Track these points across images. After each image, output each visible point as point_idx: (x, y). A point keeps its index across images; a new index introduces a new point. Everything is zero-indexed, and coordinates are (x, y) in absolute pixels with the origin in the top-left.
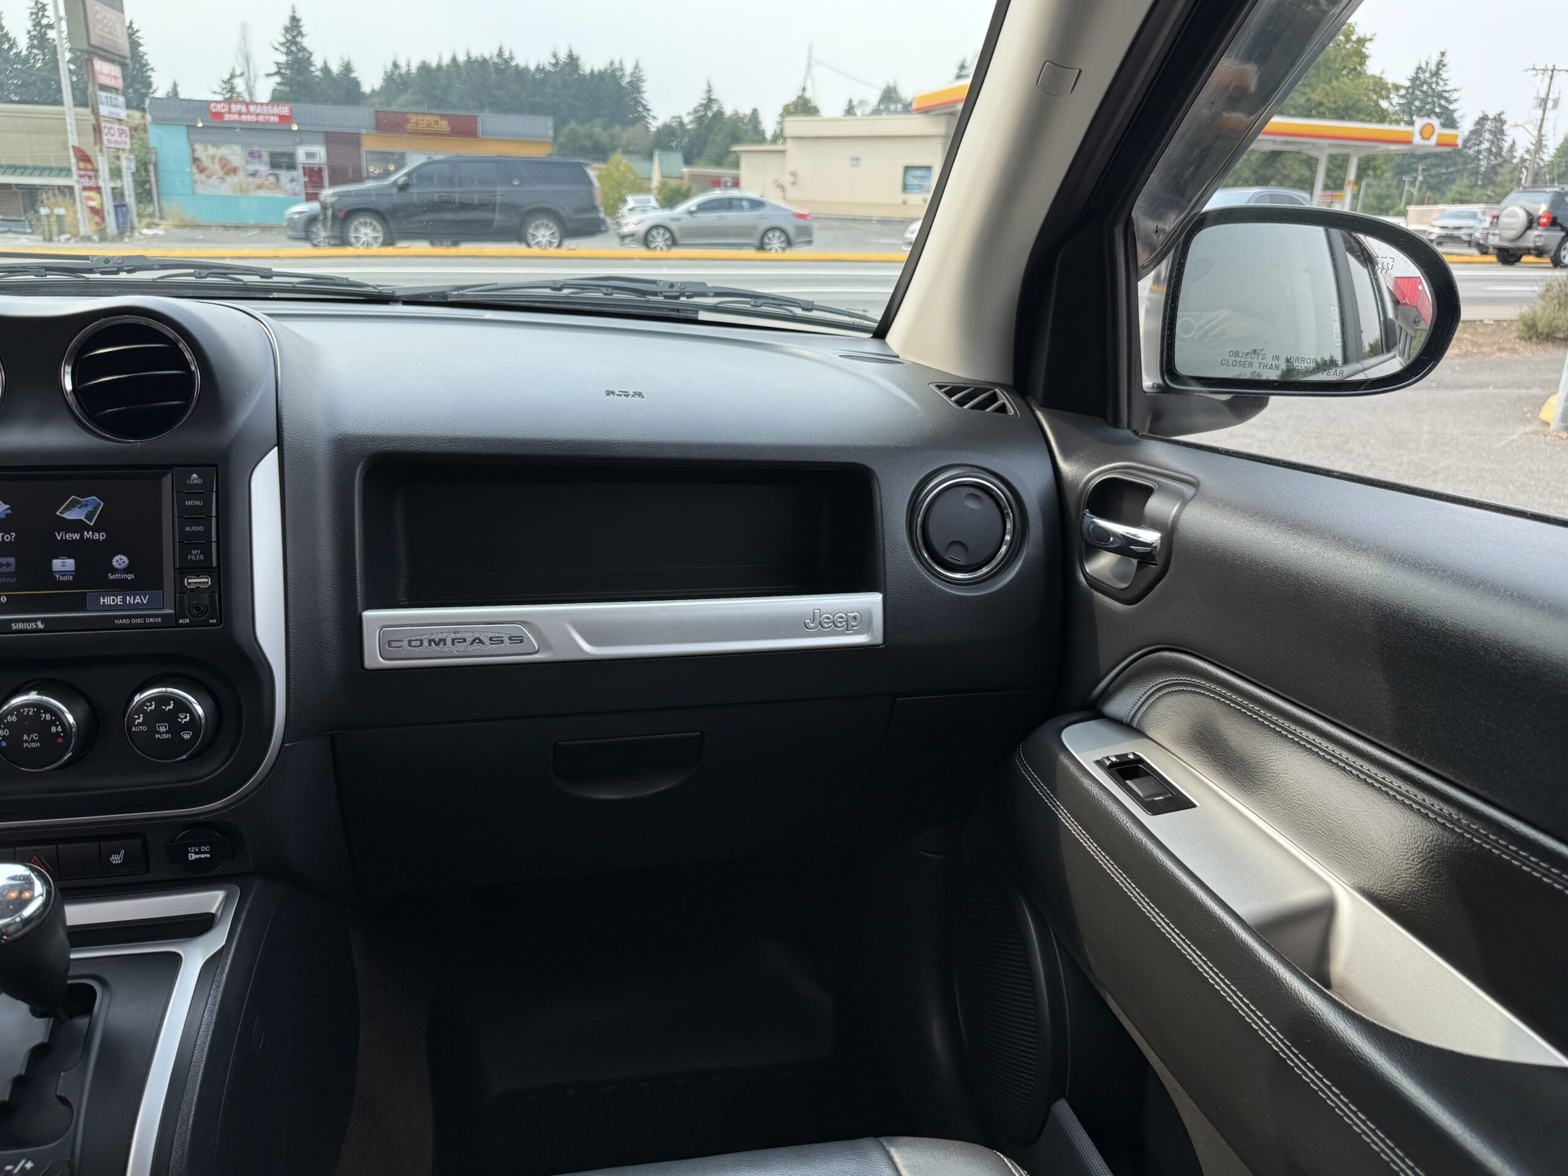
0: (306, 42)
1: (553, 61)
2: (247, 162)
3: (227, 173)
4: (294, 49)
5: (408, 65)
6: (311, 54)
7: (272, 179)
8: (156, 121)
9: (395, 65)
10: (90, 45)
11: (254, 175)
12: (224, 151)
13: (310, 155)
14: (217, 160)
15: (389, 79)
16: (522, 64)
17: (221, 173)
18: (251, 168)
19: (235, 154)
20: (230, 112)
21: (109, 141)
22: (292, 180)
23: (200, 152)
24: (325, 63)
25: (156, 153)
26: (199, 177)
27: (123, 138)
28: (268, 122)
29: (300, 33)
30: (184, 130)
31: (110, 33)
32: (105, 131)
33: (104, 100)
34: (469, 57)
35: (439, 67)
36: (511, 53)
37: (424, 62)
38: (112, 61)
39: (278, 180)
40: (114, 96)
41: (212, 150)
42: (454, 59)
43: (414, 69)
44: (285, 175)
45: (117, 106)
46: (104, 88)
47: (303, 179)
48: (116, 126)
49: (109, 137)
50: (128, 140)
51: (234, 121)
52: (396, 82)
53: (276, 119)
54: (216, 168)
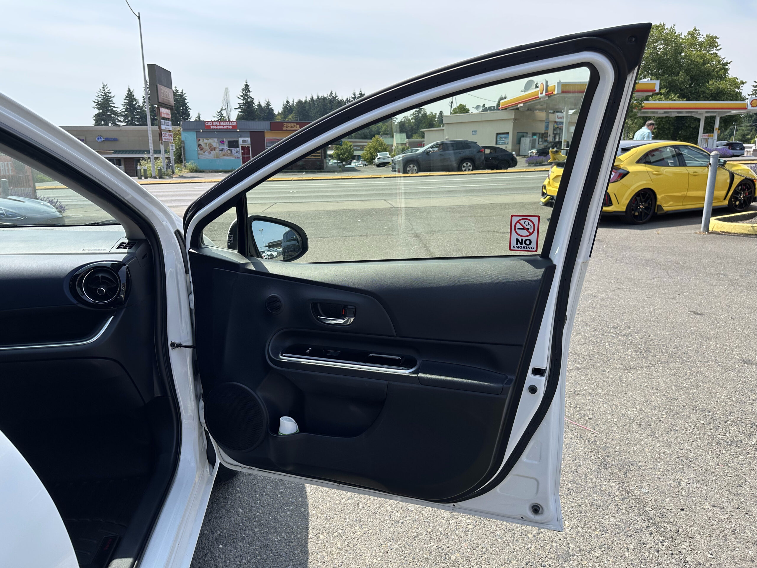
0: (251, 95)
1: (354, 96)
2: (219, 145)
3: (211, 150)
4: (246, 97)
5: (293, 102)
6: (253, 99)
7: (229, 152)
8: (184, 130)
9: (288, 102)
10: (158, 102)
11: (222, 150)
12: (210, 141)
13: (244, 141)
14: (208, 144)
15: (285, 108)
16: (340, 99)
17: (209, 150)
18: (221, 147)
19: (214, 142)
20: (213, 125)
21: (165, 139)
22: (237, 152)
23: (201, 142)
24: (259, 102)
25: (184, 143)
26: (200, 152)
27: (170, 138)
28: (228, 129)
29: (249, 91)
30: (195, 133)
31: (167, 97)
32: (164, 135)
33: (163, 123)
34: (318, 97)
35: (306, 102)
36: (336, 94)
37: (300, 100)
38: (167, 108)
39: (231, 152)
40: (167, 121)
41: (206, 141)
42: (312, 98)
43: (295, 104)
44: (234, 150)
45: (168, 125)
46: (164, 119)
47: (241, 151)
48: (168, 133)
49: (165, 138)
50: (172, 138)
51: (214, 129)
52: (288, 109)
53: (231, 127)
54: (207, 148)
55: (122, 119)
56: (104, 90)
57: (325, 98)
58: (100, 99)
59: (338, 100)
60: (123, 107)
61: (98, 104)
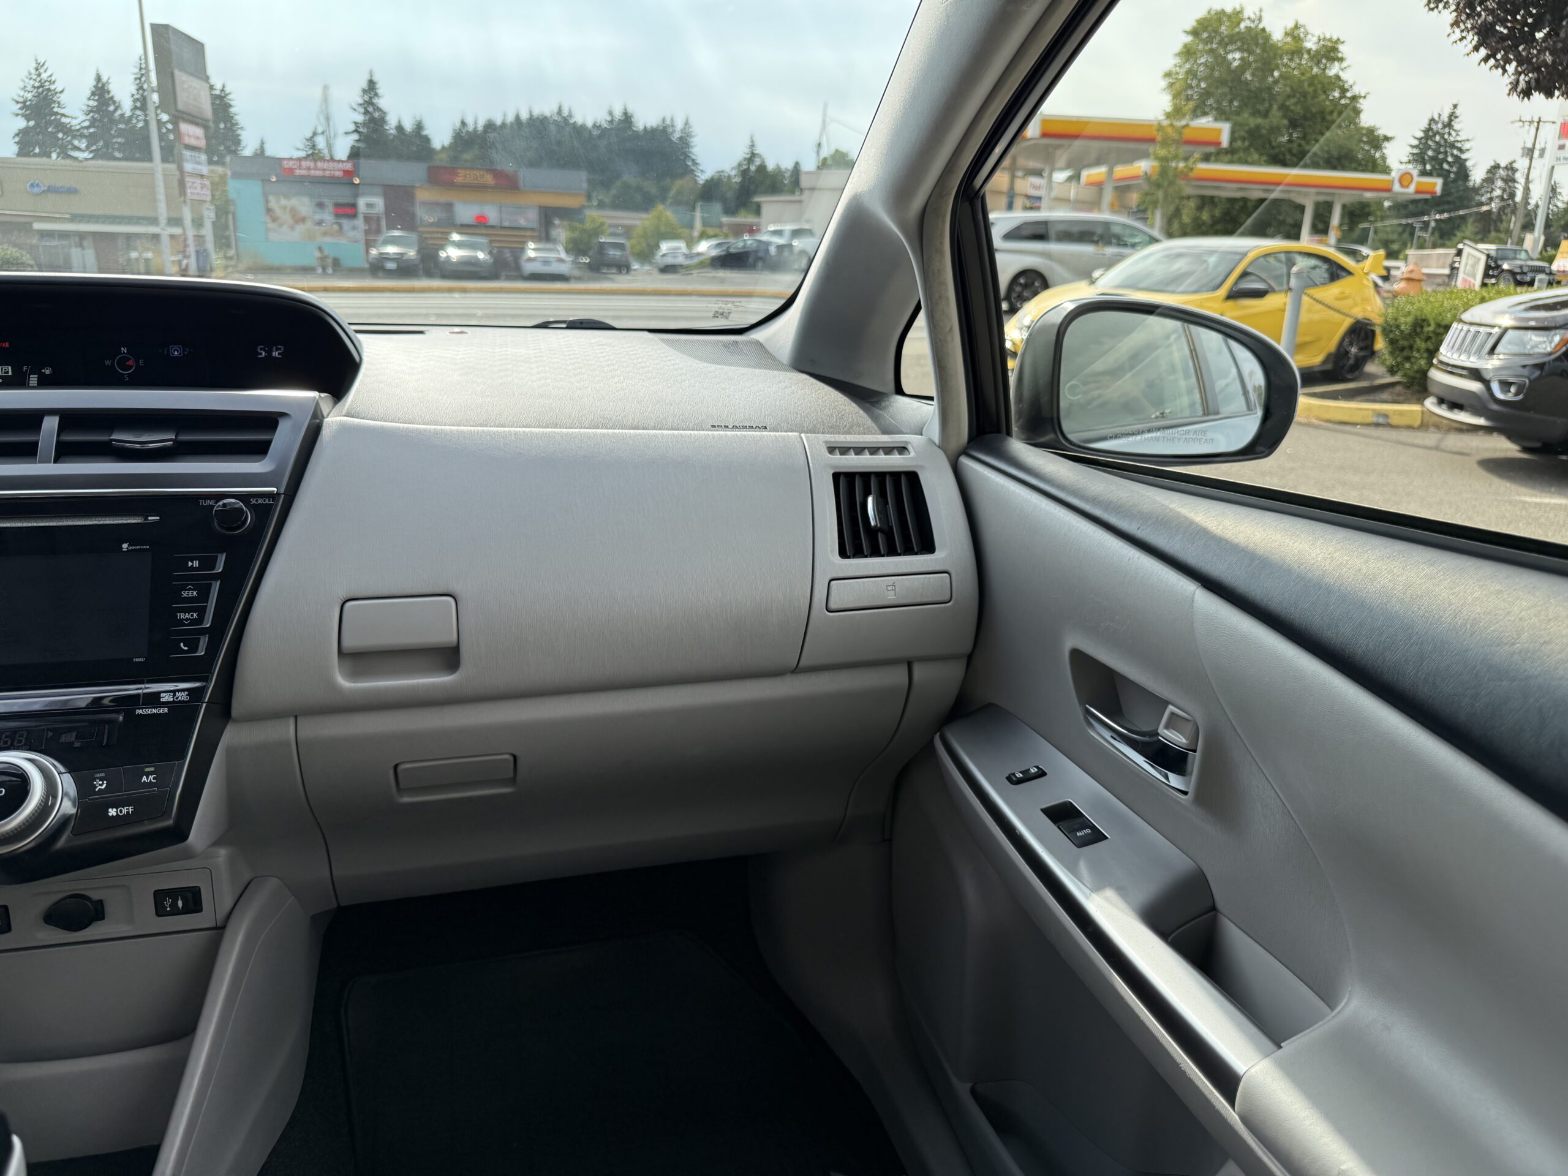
0: (382, 103)
1: (609, 118)
2: (314, 212)
3: (297, 222)
4: (370, 109)
5: (476, 123)
6: (386, 113)
7: (336, 227)
8: (236, 175)
9: (463, 123)
10: (178, 111)
11: (320, 223)
12: (294, 202)
13: (370, 206)
14: (288, 210)
15: (457, 136)
16: (580, 122)
17: (291, 222)
18: (318, 217)
19: (304, 205)
20: (297, 168)
21: (191, 193)
22: (354, 228)
23: (273, 203)
24: (399, 122)
25: (234, 203)
26: (271, 225)
27: (205, 191)
28: (330, 177)
29: (376, 95)
30: (259, 183)
31: (195, 99)
32: (188, 185)
33: (188, 158)
34: (531, 115)
36: (570, 111)
37: (490, 120)
38: (197, 124)
39: (341, 228)
40: (197, 155)
41: (284, 202)
42: (518, 118)
43: (480, 128)
44: (346, 223)
45: (199, 163)
46: (190, 148)
47: (363, 227)
48: (198, 181)
49: (192, 190)
51: (303, 176)
52: (464, 139)
53: (339, 174)
54: (286, 217)
55: (83, 145)
56: (39, 75)
57: (545, 118)
58: (29, 96)
59: (575, 124)
60: (83, 117)
61: (24, 105)
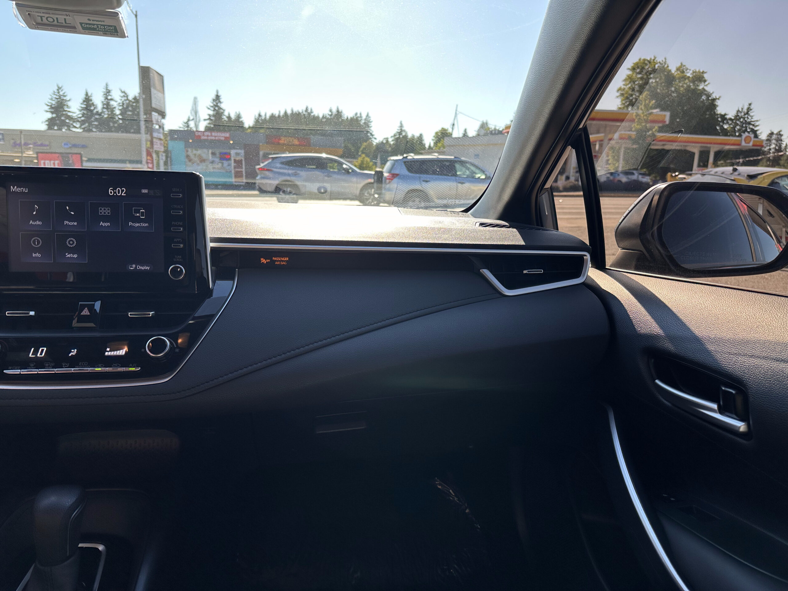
0: (222, 106)
2: (210, 157)
3: (201, 162)
4: (217, 108)
5: (266, 115)
6: (224, 110)
7: (220, 164)
9: (260, 115)
10: (151, 107)
12: (199, 152)
13: (237, 154)
14: (197, 156)
15: (257, 121)
17: (198, 162)
18: (213, 159)
19: (205, 153)
20: (202, 136)
21: (156, 147)
22: (229, 165)
23: (190, 153)
24: (229, 114)
25: (172, 153)
27: (161, 147)
28: (220, 140)
29: (220, 102)
30: (184, 143)
31: (158, 104)
32: (155, 143)
34: (292, 112)
35: (279, 116)
36: (311, 110)
37: (272, 114)
38: (159, 115)
39: (223, 164)
41: (195, 152)
42: (286, 113)
43: (268, 117)
44: (226, 163)
45: (160, 133)
47: (233, 165)
48: (159, 142)
51: (205, 139)
52: (260, 123)
53: (223, 138)
54: (196, 159)
55: (78, 125)
56: (59, 93)
57: (299, 113)
58: (54, 102)
59: (314, 116)
60: (79, 113)
61: (51, 107)
